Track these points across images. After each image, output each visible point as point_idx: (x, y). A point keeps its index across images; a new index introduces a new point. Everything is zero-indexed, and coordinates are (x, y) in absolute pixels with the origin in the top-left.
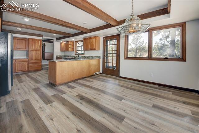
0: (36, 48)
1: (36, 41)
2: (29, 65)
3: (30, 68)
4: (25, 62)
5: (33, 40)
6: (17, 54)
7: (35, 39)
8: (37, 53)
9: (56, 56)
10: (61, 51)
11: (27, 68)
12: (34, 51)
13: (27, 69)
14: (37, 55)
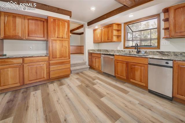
0: (61, 36)
1: (61, 23)
2: (49, 68)
3: (51, 73)
4: (43, 63)
5: (55, 19)
6: (31, 47)
7: (59, 20)
8: (63, 46)
9: (88, 50)
10: (94, 43)
11: (47, 73)
12: (58, 42)
13: (45, 76)
14: (62, 49)
